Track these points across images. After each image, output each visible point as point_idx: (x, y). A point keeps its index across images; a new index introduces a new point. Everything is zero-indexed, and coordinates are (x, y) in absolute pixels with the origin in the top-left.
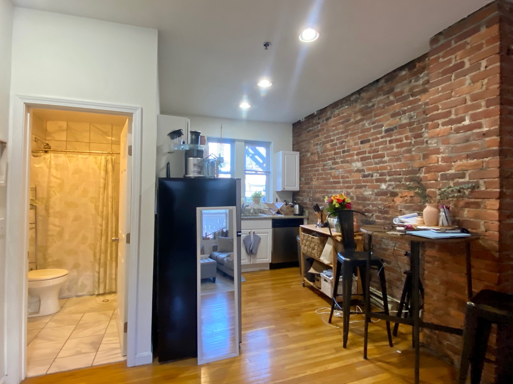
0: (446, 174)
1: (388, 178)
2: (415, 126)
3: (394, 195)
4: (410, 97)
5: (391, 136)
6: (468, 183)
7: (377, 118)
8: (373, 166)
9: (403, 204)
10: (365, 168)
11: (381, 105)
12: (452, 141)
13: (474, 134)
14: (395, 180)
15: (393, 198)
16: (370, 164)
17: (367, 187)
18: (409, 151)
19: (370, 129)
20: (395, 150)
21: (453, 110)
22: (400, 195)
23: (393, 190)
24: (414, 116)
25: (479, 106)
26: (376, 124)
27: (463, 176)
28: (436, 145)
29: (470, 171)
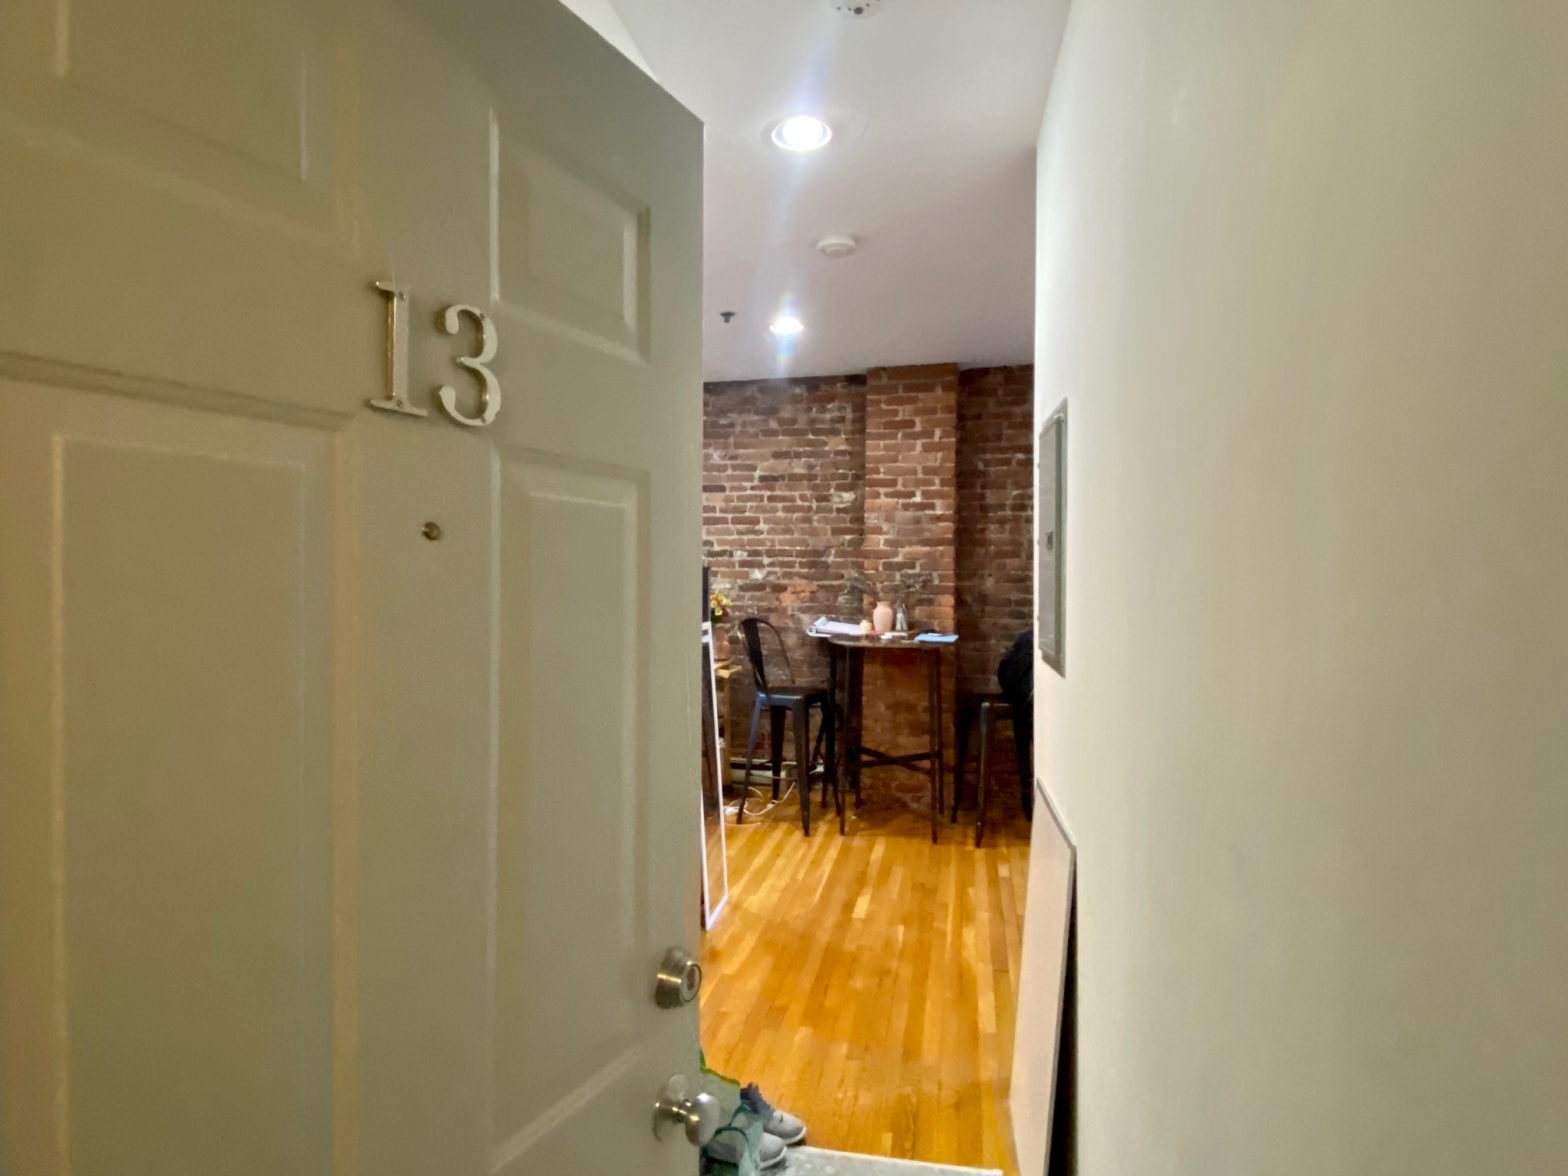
0: (891, 562)
1: (766, 560)
2: (818, 482)
3: (779, 589)
4: (808, 434)
5: (772, 489)
6: (919, 575)
7: (741, 451)
8: (732, 537)
9: (797, 604)
10: (712, 538)
11: (751, 430)
12: (897, 519)
13: (926, 515)
14: (782, 565)
15: (777, 594)
16: (729, 532)
17: (719, 576)
18: (808, 520)
19: (724, 468)
20: (780, 514)
21: (900, 480)
22: (790, 589)
23: (776, 582)
24: (816, 466)
25: (932, 483)
26: (739, 462)
27: (913, 567)
28: (876, 521)
29: (921, 561)
